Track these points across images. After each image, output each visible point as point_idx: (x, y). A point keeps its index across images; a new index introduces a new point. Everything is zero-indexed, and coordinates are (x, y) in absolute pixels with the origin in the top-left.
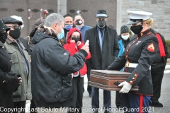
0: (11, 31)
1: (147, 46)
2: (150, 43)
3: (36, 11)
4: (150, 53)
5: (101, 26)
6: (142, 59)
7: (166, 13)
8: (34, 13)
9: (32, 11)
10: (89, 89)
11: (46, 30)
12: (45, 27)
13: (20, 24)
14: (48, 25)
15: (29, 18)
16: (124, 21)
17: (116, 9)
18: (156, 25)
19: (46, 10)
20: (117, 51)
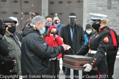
0: (9, 28)
1: (103, 38)
2: (105, 36)
3: (26, 14)
4: (106, 43)
5: (72, 24)
6: (99, 48)
7: (118, 16)
8: (25, 15)
9: (24, 13)
10: (64, 68)
11: (32, 27)
12: (31, 25)
13: (16, 22)
14: (34, 24)
15: (22, 19)
16: (88, 21)
17: (82, 12)
18: (111, 24)
19: (33, 13)
20: (83, 42)
